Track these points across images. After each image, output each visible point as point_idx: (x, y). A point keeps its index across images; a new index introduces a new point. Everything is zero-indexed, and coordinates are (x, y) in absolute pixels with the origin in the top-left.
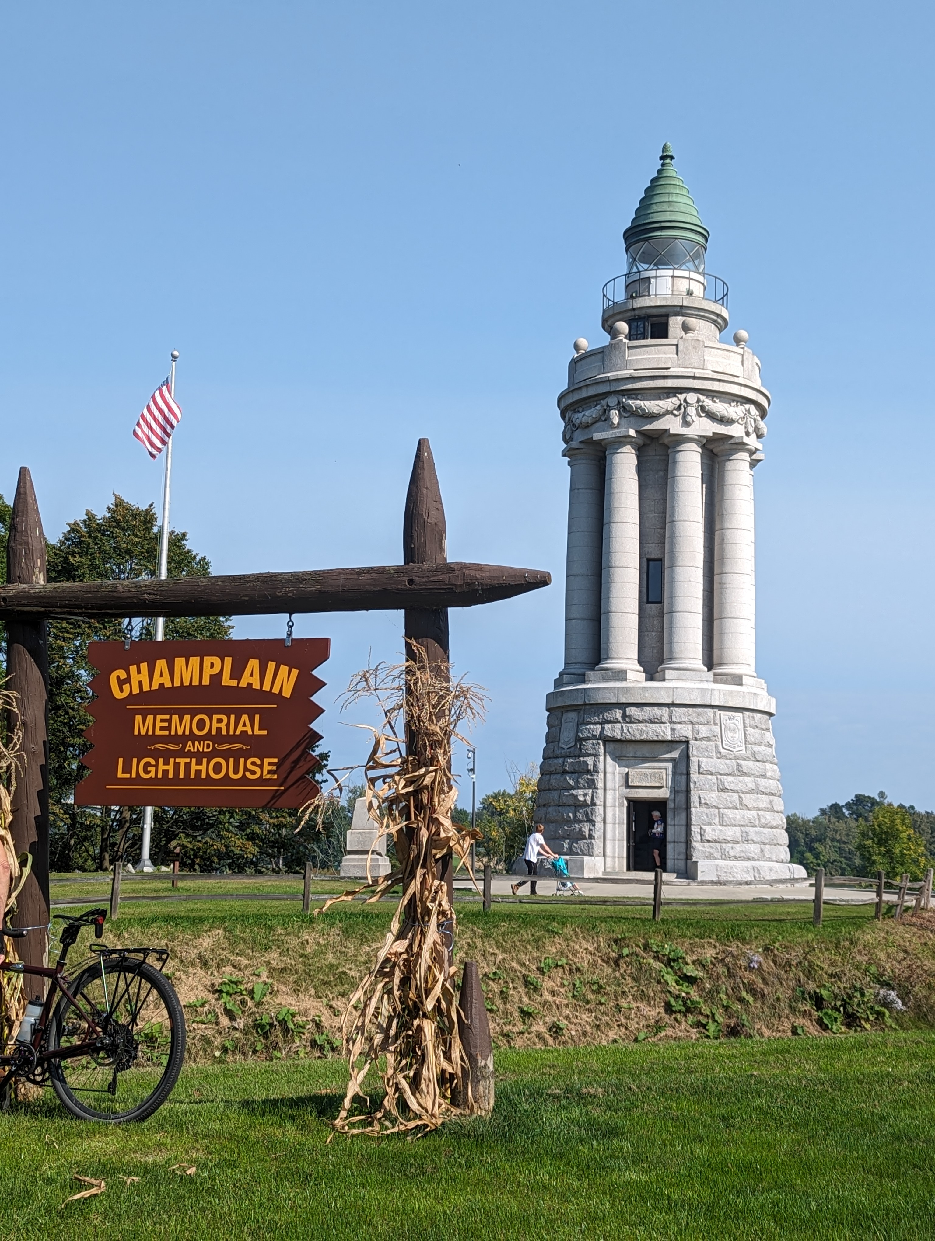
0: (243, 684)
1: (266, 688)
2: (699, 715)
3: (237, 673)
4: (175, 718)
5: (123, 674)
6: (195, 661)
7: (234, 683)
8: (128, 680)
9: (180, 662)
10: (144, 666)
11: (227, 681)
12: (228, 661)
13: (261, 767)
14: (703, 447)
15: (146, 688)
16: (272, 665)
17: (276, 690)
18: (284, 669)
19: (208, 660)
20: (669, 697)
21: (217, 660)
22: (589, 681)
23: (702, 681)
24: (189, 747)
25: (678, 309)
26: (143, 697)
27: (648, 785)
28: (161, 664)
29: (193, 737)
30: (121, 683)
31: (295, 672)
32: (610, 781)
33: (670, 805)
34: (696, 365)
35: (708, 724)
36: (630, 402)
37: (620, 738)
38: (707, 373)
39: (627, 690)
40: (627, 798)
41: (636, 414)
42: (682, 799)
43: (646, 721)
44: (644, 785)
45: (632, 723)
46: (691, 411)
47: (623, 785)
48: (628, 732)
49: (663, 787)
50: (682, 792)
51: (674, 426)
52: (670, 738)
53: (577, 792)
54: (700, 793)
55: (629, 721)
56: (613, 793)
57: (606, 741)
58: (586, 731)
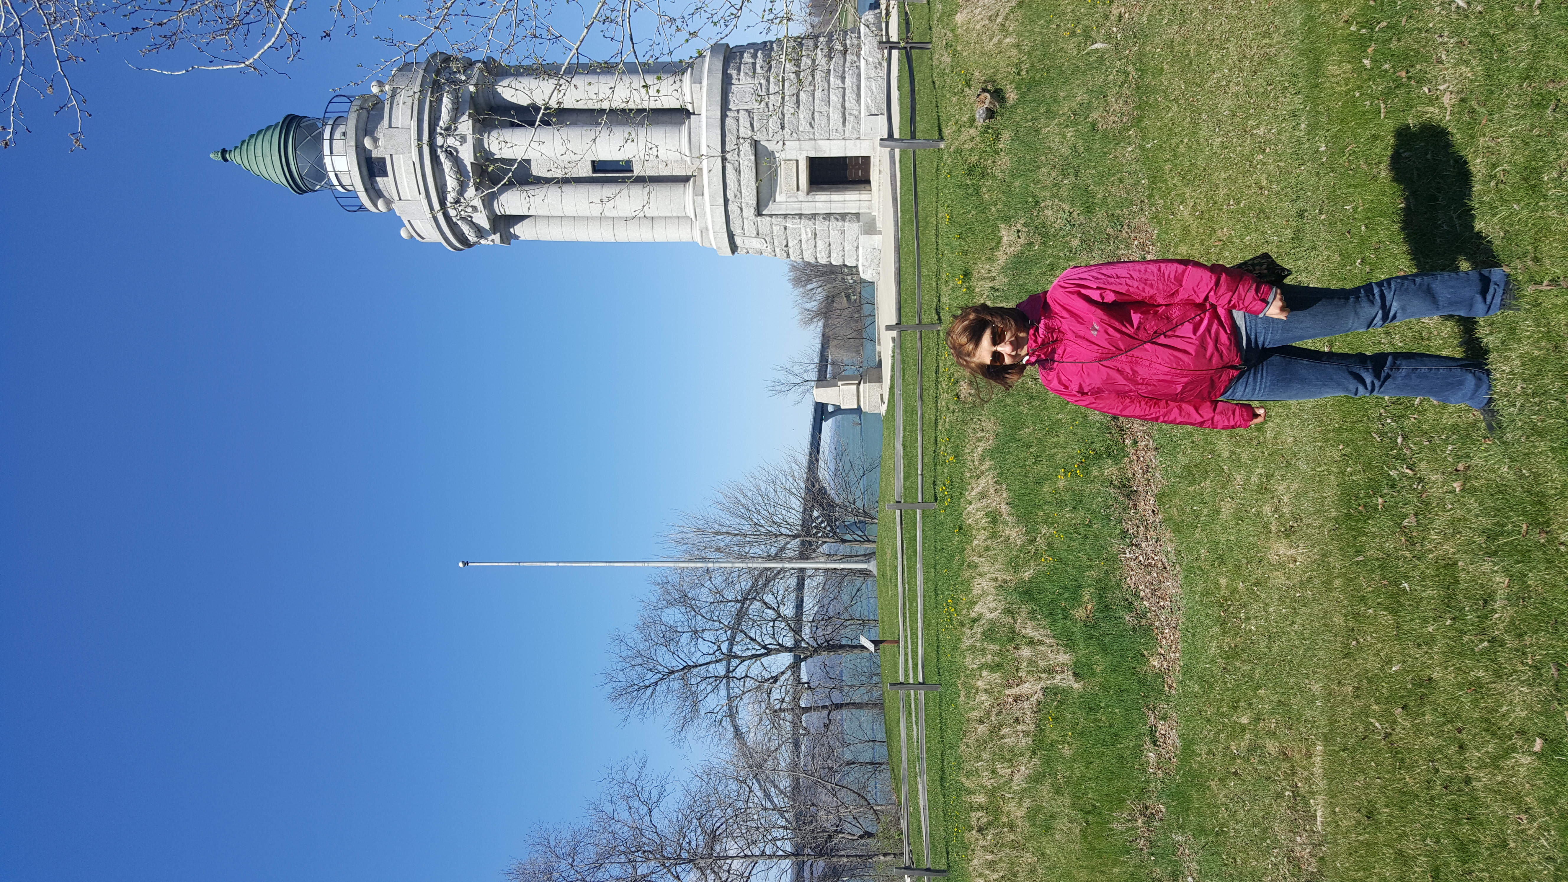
2: (730, 131)
14: (483, 130)
20: (717, 158)
23: (699, 126)
25: (358, 150)
27: (796, 174)
32: (793, 209)
33: (813, 154)
34: (407, 137)
35: (738, 120)
36: (450, 197)
37: (755, 202)
38: (414, 124)
39: (712, 197)
40: (808, 194)
41: (461, 192)
42: (807, 145)
43: (739, 181)
44: (795, 179)
45: (741, 192)
46: (451, 141)
47: (797, 197)
48: (749, 197)
49: (797, 161)
50: (800, 145)
51: (467, 155)
52: (753, 158)
53: (804, 237)
54: (801, 129)
55: (739, 195)
56: (804, 205)
57: (759, 213)
58: (750, 229)
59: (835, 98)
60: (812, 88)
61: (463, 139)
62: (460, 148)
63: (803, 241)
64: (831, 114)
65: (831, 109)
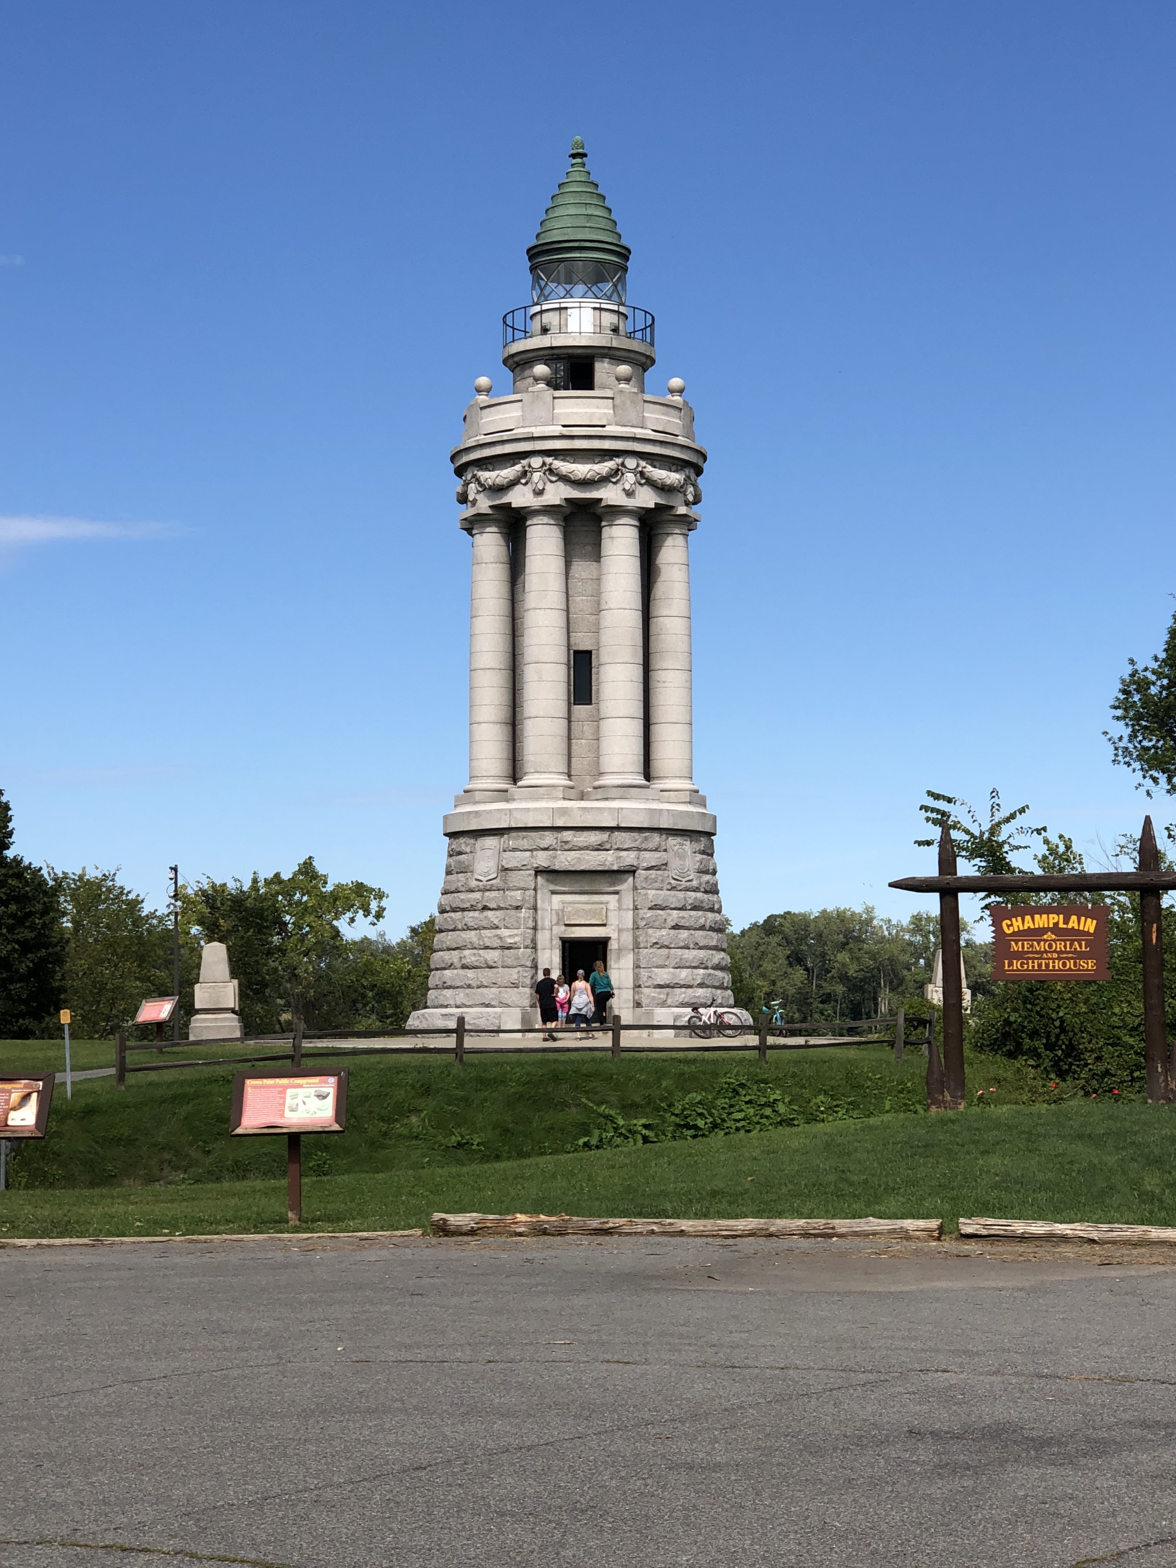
0: (1070, 926)
1: (1081, 928)
2: (646, 839)
3: (1066, 922)
4: (1035, 943)
5: (1009, 922)
6: (1045, 916)
7: (1065, 926)
8: (1012, 925)
9: (1037, 917)
10: (1019, 919)
11: (1061, 925)
12: (1061, 916)
13: (1087, 964)
14: (640, 520)
15: (1021, 929)
16: (1083, 919)
17: (1086, 930)
18: (1089, 920)
19: (1051, 916)
20: (613, 820)
21: (1055, 916)
22: (514, 800)
23: (647, 799)
24: (1045, 955)
25: (606, 351)
26: (1019, 933)
27: (587, 922)
28: (1028, 918)
29: (1046, 952)
30: (1008, 926)
31: (1095, 922)
32: (543, 919)
33: (613, 945)
34: (635, 423)
35: (656, 850)
36: (558, 464)
37: (557, 868)
38: (648, 434)
39: (564, 811)
40: (561, 938)
41: (565, 479)
42: (627, 939)
43: (586, 848)
44: (583, 922)
45: (570, 850)
46: (630, 478)
47: (557, 924)
48: (565, 860)
49: (604, 925)
50: (627, 930)
51: (610, 495)
52: (615, 868)
53: (504, 932)
54: (650, 931)
55: (566, 847)
56: (547, 933)
57: (538, 872)
58: (512, 860)
59: (684, 975)
60: (692, 946)
61: (629, 494)
62: (619, 487)
63: (498, 932)
64: (666, 970)
65: (672, 970)
